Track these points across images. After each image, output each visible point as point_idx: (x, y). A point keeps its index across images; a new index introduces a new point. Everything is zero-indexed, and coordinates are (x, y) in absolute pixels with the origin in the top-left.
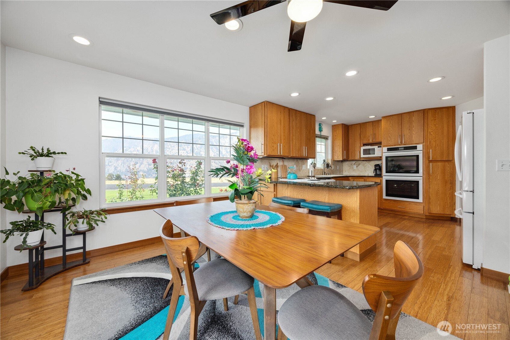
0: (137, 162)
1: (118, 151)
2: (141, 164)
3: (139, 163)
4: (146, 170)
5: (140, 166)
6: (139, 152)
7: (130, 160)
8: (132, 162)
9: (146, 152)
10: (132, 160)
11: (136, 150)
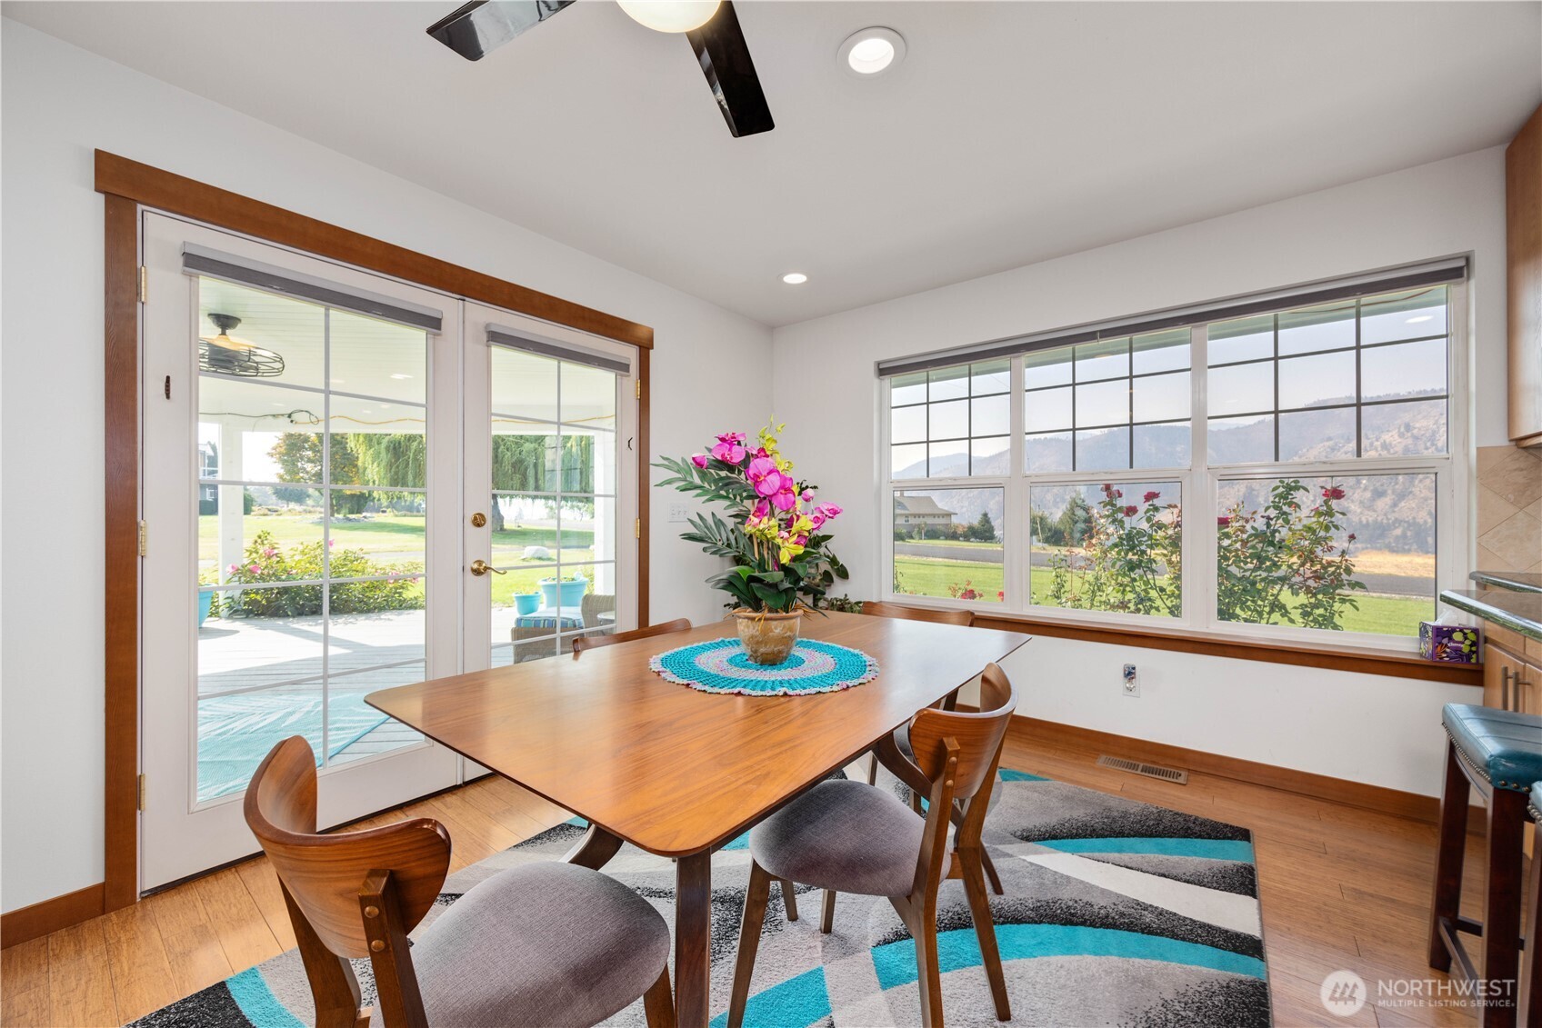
0: (1380, 489)
1: (1300, 457)
2: (1402, 496)
3: (1390, 492)
4: (1426, 522)
5: (1395, 505)
6: (1392, 451)
7: (1351, 484)
8: (1358, 491)
9: (1427, 448)
10: (1359, 482)
11: (1377, 444)
